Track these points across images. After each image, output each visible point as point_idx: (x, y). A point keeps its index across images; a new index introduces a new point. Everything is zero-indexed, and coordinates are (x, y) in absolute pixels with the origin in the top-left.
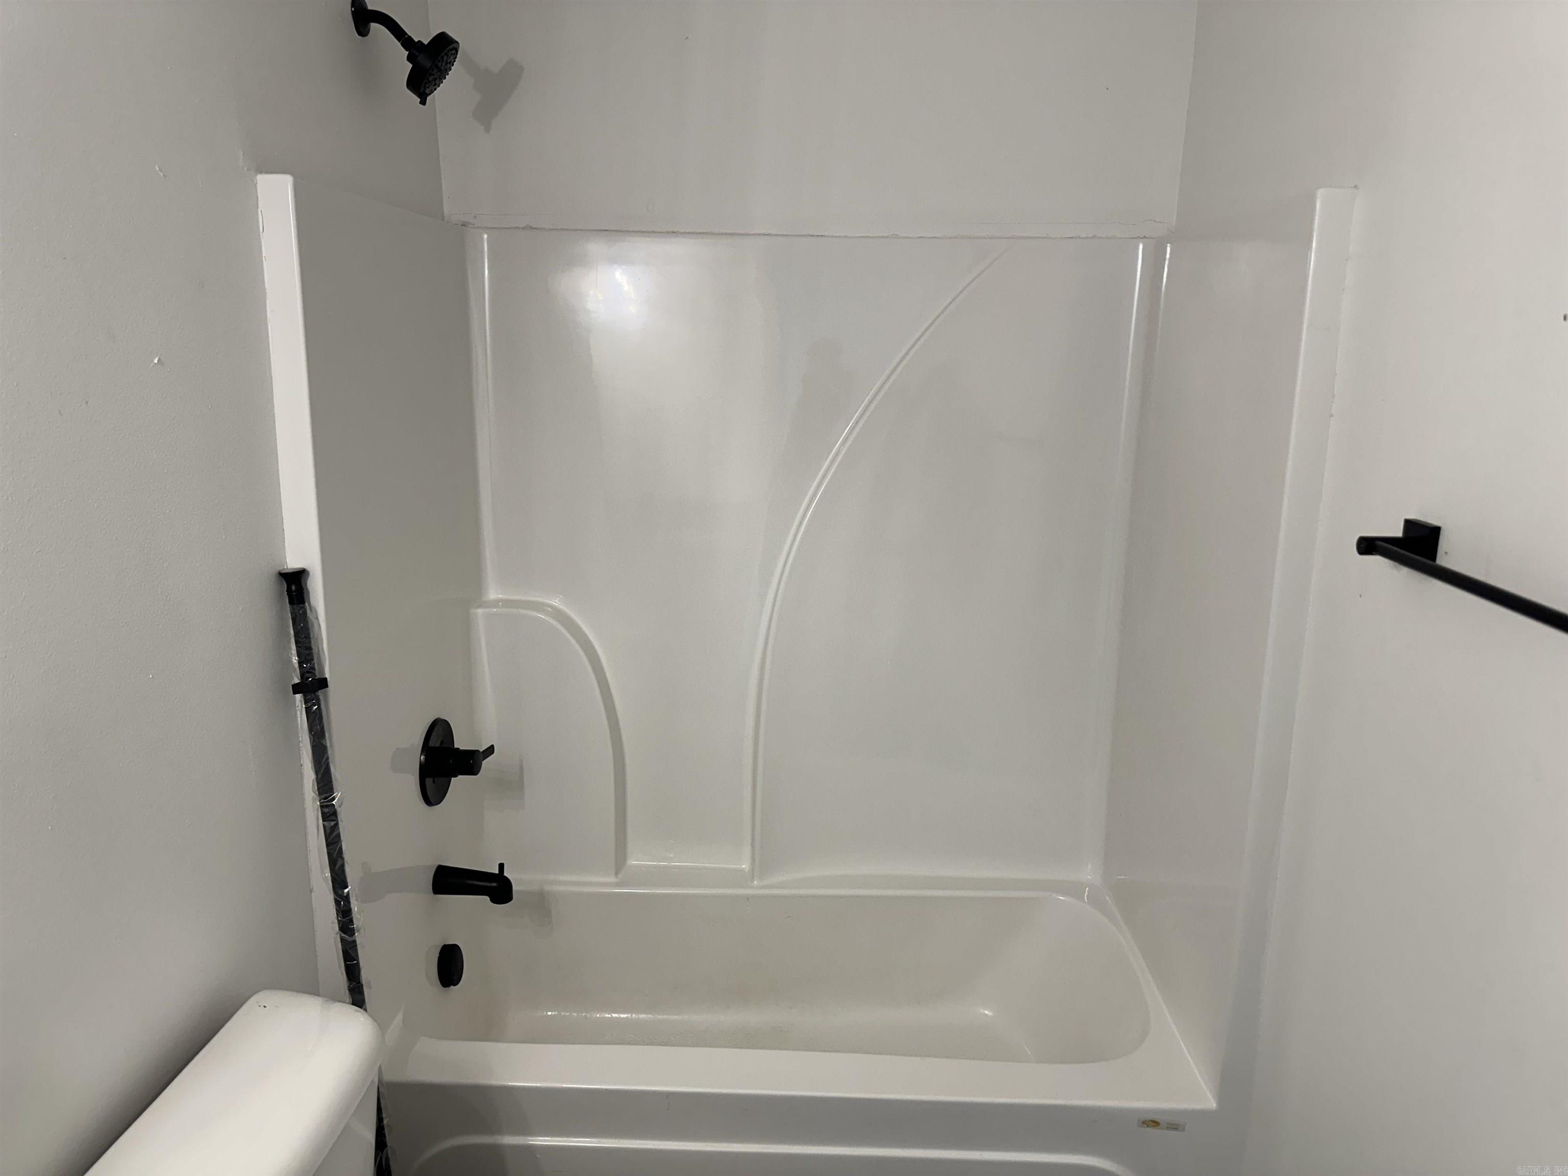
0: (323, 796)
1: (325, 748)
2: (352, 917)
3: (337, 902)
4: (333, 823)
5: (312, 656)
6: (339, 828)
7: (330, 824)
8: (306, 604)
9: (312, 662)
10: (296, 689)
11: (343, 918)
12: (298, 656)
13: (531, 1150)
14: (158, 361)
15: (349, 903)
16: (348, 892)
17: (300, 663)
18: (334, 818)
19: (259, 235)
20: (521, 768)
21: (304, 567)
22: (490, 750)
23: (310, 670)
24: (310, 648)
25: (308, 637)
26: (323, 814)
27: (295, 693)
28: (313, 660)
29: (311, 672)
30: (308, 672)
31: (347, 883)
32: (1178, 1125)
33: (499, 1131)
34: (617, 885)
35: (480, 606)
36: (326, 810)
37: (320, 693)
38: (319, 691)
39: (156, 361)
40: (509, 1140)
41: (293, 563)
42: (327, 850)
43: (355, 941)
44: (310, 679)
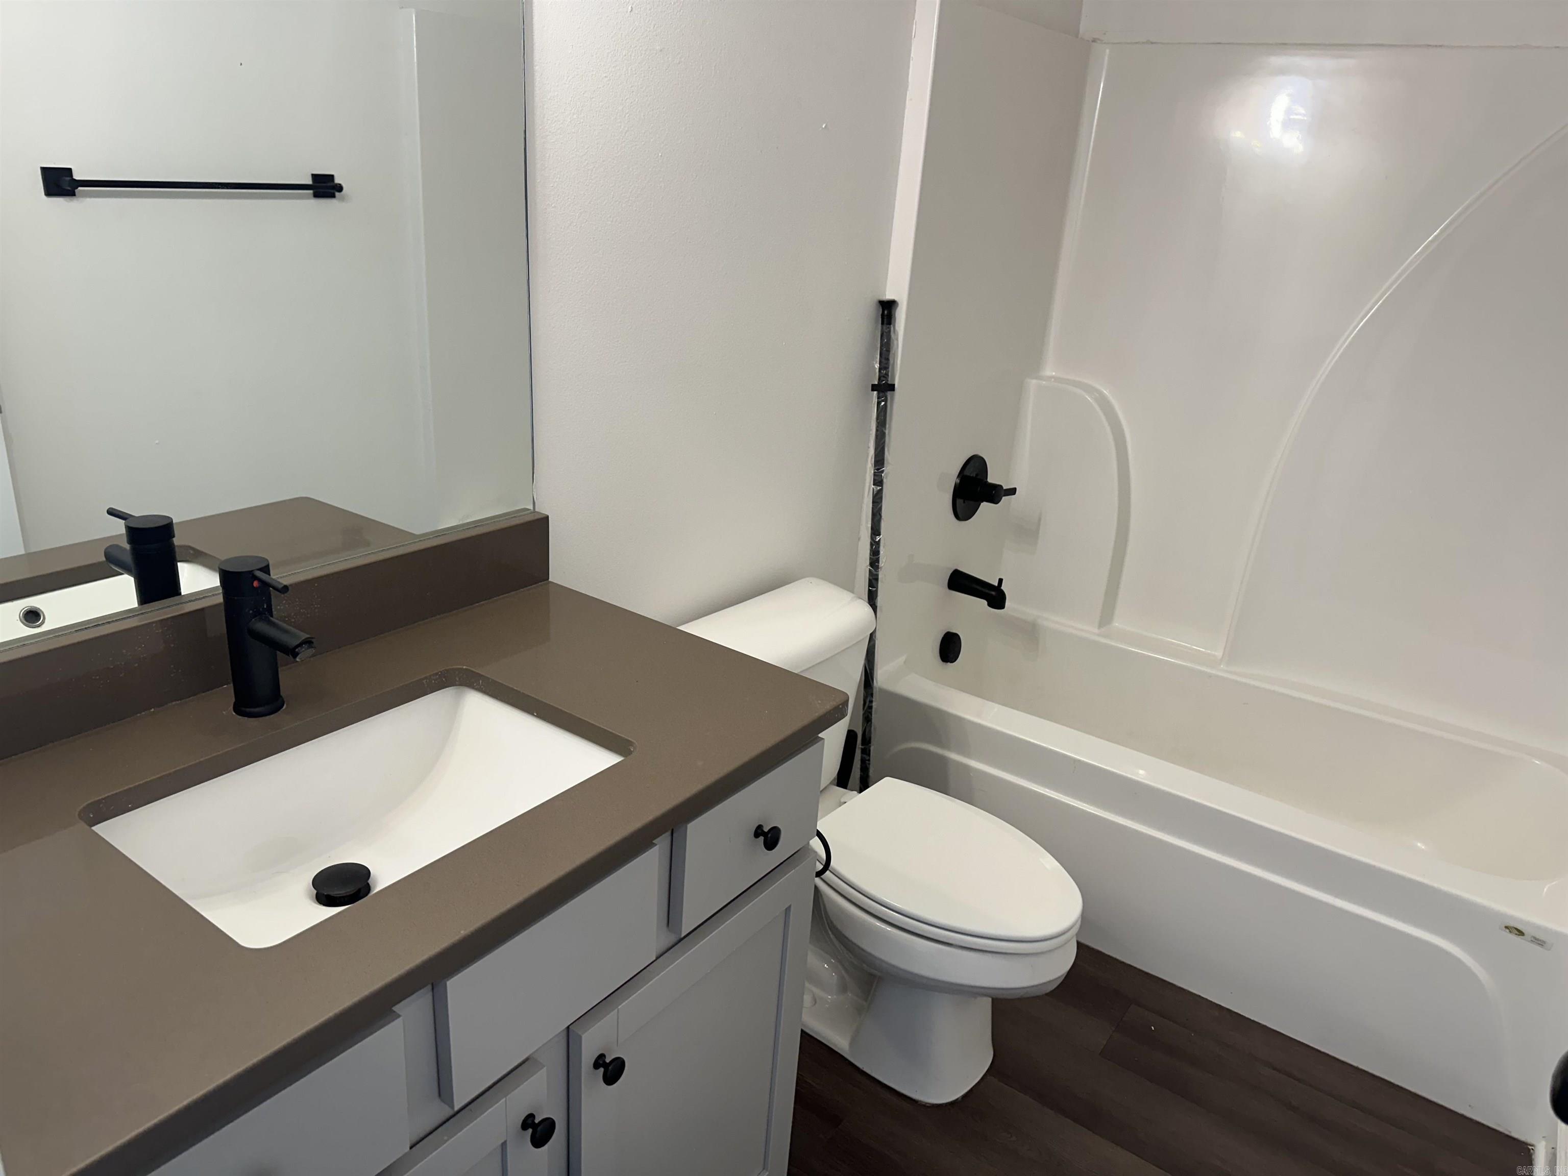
0: (877, 468)
1: (884, 435)
2: (879, 557)
3: (872, 545)
4: (879, 488)
5: (889, 366)
6: (882, 493)
7: (877, 488)
8: (892, 326)
9: (887, 370)
10: (874, 387)
11: (873, 556)
12: (880, 364)
13: (967, 768)
14: (825, 127)
15: (879, 547)
16: (880, 540)
17: (880, 369)
18: (881, 485)
19: (911, 39)
20: (1040, 520)
21: (896, 299)
22: (1012, 491)
23: (885, 376)
24: (888, 359)
25: (888, 351)
26: (874, 480)
27: (873, 390)
28: (888, 368)
29: (886, 378)
30: (884, 377)
31: (880, 533)
32: (1544, 942)
33: (948, 748)
34: (1099, 635)
35: (1036, 378)
36: (876, 478)
37: (889, 394)
38: (889, 392)
39: (824, 126)
40: (954, 756)
41: (889, 296)
42: (873, 505)
43: (877, 575)
44: (884, 382)
